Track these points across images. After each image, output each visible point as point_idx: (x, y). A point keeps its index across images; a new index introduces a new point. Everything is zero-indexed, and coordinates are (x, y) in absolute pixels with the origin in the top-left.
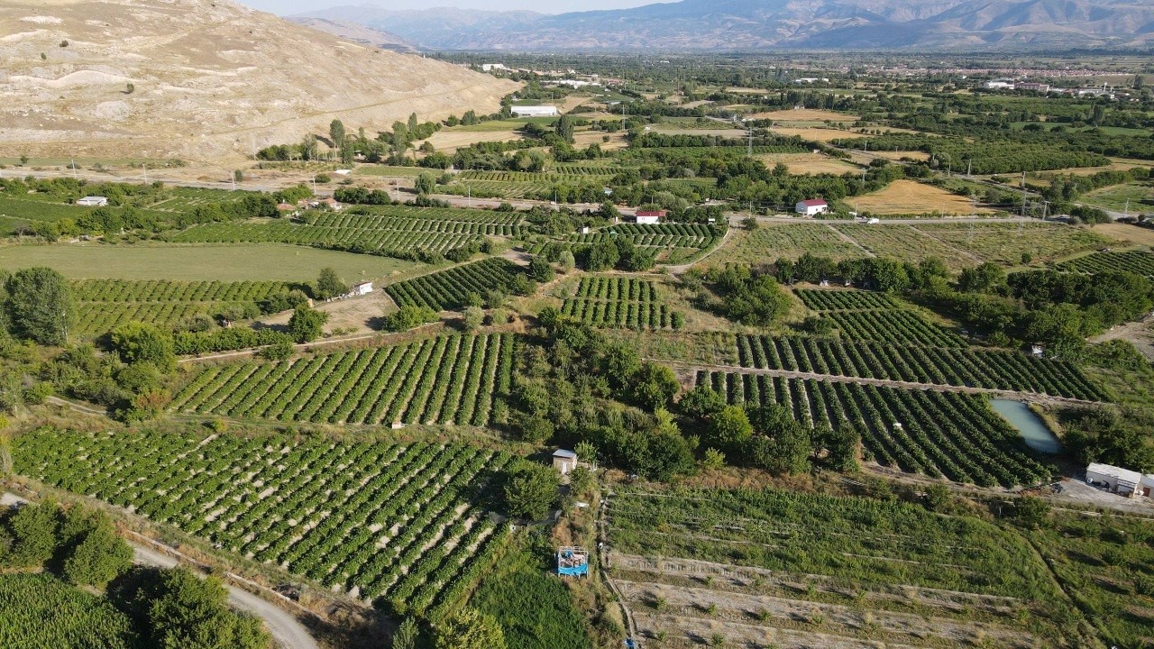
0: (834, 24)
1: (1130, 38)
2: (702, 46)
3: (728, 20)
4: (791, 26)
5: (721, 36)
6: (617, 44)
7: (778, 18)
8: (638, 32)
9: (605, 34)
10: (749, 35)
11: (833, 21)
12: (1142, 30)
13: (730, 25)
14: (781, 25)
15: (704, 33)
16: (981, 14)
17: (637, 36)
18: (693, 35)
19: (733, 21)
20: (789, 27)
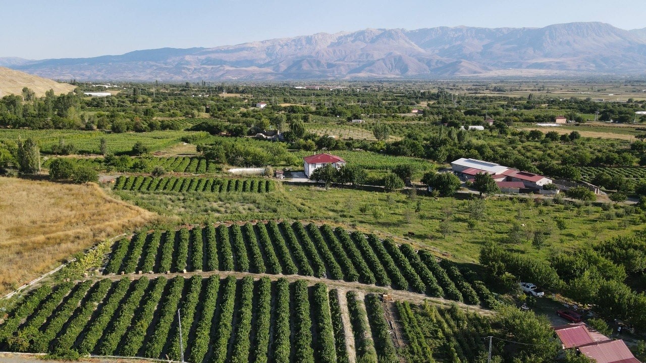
0: (212, 68)
1: (344, 76)
2: (140, 79)
3: (153, 65)
4: (190, 69)
5: (151, 74)
6: (87, 78)
7: (182, 64)
8: (99, 71)
9: (77, 71)
10: (167, 73)
11: (212, 66)
12: (349, 73)
13: (155, 68)
14: (184, 68)
15: (141, 72)
16: (281, 65)
17: (99, 73)
18: (134, 73)
19: (156, 66)
20: (189, 69)
